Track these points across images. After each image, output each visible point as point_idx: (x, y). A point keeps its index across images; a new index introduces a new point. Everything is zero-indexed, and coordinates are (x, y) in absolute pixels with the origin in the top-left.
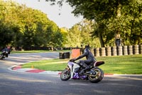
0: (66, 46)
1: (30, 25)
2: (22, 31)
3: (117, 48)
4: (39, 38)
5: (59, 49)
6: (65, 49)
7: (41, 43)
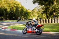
0: (30, 18)
1: (13, 8)
2: (9, 11)
3: (54, 20)
4: (17, 14)
5: (27, 20)
6: (29, 20)
7: (18, 17)
